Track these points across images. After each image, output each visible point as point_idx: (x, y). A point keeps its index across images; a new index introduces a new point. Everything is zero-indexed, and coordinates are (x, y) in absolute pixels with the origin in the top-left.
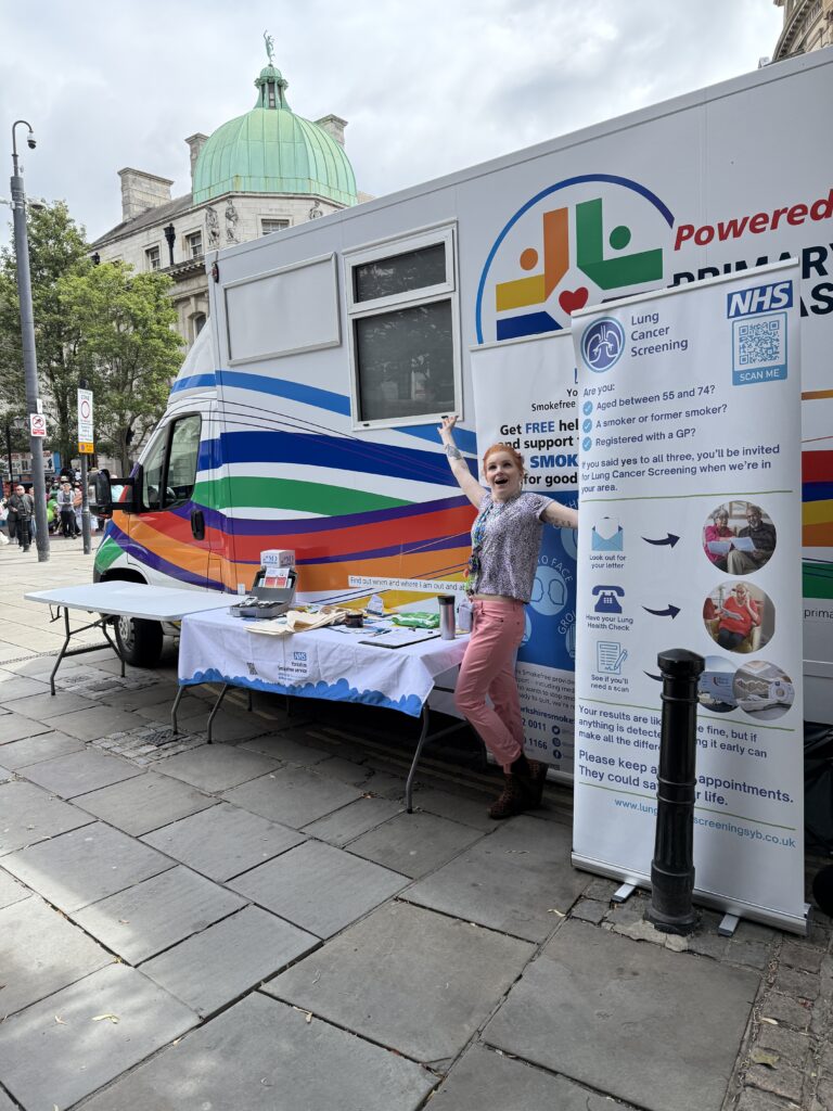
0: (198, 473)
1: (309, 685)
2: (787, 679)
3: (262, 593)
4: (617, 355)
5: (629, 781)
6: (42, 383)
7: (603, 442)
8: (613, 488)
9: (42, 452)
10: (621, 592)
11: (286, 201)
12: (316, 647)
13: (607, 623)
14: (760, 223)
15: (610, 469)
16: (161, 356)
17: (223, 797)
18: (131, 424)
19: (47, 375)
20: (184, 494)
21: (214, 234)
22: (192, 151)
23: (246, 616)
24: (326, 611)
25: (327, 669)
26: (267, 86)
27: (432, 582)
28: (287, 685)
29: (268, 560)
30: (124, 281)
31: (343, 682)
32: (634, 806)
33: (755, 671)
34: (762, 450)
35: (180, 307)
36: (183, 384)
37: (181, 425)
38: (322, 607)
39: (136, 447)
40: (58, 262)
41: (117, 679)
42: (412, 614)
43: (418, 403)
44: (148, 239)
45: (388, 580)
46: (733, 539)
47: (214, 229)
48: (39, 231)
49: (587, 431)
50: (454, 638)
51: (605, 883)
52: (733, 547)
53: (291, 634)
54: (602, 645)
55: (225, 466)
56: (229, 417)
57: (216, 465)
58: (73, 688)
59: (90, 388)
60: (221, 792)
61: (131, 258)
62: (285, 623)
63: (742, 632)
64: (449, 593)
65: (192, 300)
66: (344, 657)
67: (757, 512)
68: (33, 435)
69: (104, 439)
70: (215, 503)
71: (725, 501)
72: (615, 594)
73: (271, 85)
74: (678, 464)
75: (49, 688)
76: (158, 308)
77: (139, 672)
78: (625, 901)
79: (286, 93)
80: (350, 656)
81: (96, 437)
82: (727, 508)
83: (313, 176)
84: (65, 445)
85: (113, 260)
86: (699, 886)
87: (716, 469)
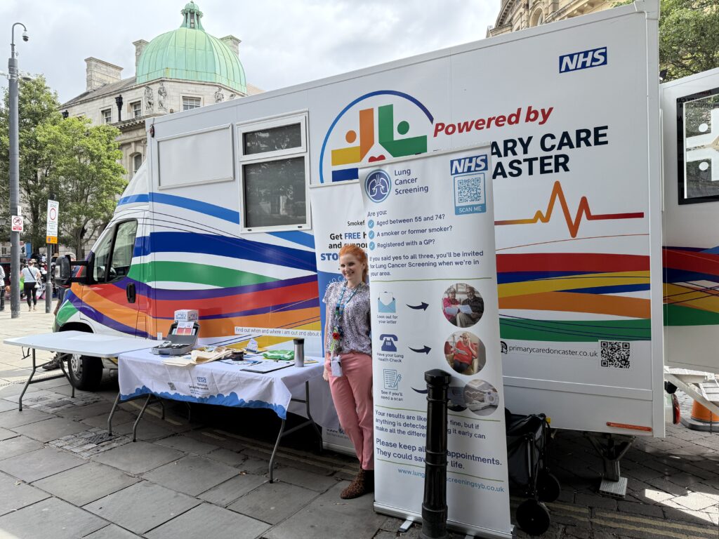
0: (133, 259)
1: (212, 397)
2: (495, 390)
3: (175, 339)
4: (387, 193)
5: (406, 457)
6: (22, 195)
7: (382, 246)
8: (388, 274)
9: (19, 241)
10: (396, 339)
11: (199, 86)
12: (212, 374)
13: (389, 358)
14: (481, 124)
15: (386, 262)
16: (109, 180)
17: (143, 477)
18: (85, 224)
19: (25, 189)
20: (122, 272)
21: (150, 103)
22: (137, 50)
23: (163, 354)
24: (219, 350)
25: (222, 387)
26: (189, 14)
27: (290, 330)
28: (198, 397)
29: (179, 316)
30: (85, 130)
31: (234, 395)
32: (409, 472)
33: (476, 386)
34: (473, 253)
35: (124, 148)
36: (125, 200)
37: (122, 227)
38: (216, 347)
39: (87, 240)
40: (37, 115)
41: (69, 399)
42: (277, 351)
43: (284, 217)
44: (104, 103)
45: (261, 329)
46: (459, 306)
47: (150, 101)
48: (24, 94)
49: (371, 238)
50: (303, 366)
51: (395, 520)
52: (459, 311)
53: (194, 365)
54: (386, 371)
55: (152, 254)
56: (156, 222)
57: (146, 253)
58: (36, 406)
59: (58, 199)
60: (142, 474)
61: (92, 116)
62: (190, 358)
63: (467, 362)
64: (301, 337)
65: (133, 145)
66: (231, 379)
67: (472, 290)
68: (13, 230)
69: (65, 234)
70: (144, 279)
71: (453, 283)
72: (392, 339)
73: (192, 15)
74: (425, 260)
75: (18, 406)
76: (109, 148)
77: (85, 394)
78: (406, 531)
79: (202, 20)
80: (235, 379)
81: (59, 233)
82: (455, 288)
83: (218, 72)
84: (36, 238)
85: (78, 116)
86: (450, 519)
87: (447, 264)
